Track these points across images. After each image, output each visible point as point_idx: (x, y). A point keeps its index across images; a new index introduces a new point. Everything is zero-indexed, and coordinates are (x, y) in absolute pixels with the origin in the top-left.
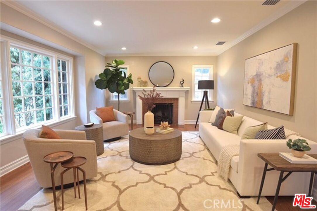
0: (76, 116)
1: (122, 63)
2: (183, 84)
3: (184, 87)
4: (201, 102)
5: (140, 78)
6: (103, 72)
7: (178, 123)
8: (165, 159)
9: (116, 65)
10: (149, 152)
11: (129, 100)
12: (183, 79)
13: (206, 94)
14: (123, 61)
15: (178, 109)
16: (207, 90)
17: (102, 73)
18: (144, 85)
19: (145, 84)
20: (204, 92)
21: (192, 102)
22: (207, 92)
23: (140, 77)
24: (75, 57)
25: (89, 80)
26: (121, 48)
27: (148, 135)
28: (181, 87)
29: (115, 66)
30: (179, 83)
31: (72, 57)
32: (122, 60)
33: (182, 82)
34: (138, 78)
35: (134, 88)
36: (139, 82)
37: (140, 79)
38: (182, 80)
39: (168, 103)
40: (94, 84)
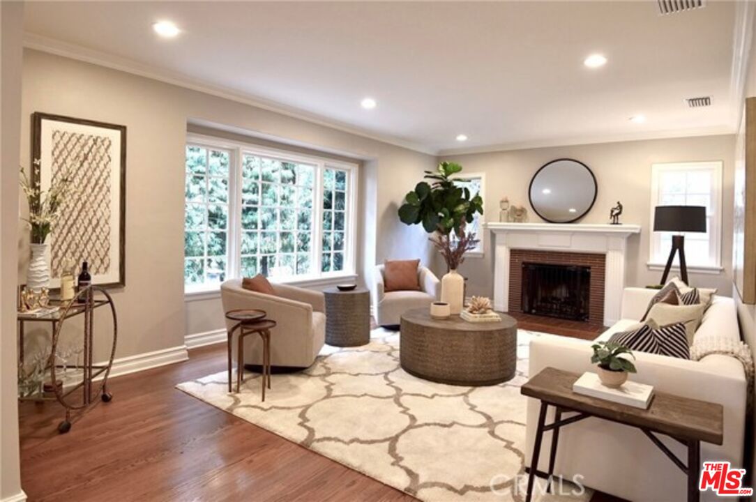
0: (357, 275)
1: (458, 170)
2: (619, 216)
3: (621, 224)
4: (664, 269)
5: (507, 201)
6: (414, 190)
7: (602, 321)
8: (449, 372)
9: (444, 174)
10: (419, 350)
11: (482, 251)
12: (618, 203)
13: (678, 244)
14: (457, 165)
15: (604, 283)
16: (682, 234)
17: (411, 192)
18: (516, 217)
19: (518, 215)
20: (674, 238)
21: (651, 268)
22: (682, 238)
23: (506, 198)
24: (362, 164)
25: (385, 205)
26: (455, 137)
27: (435, 319)
28: (614, 224)
29: (442, 175)
30: (610, 212)
31: (357, 163)
32: (455, 162)
33: (616, 211)
34: (502, 202)
35: (489, 223)
36: (504, 210)
37: (506, 204)
38: (616, 205)
39: (574, 263)
40: (397, 213)
